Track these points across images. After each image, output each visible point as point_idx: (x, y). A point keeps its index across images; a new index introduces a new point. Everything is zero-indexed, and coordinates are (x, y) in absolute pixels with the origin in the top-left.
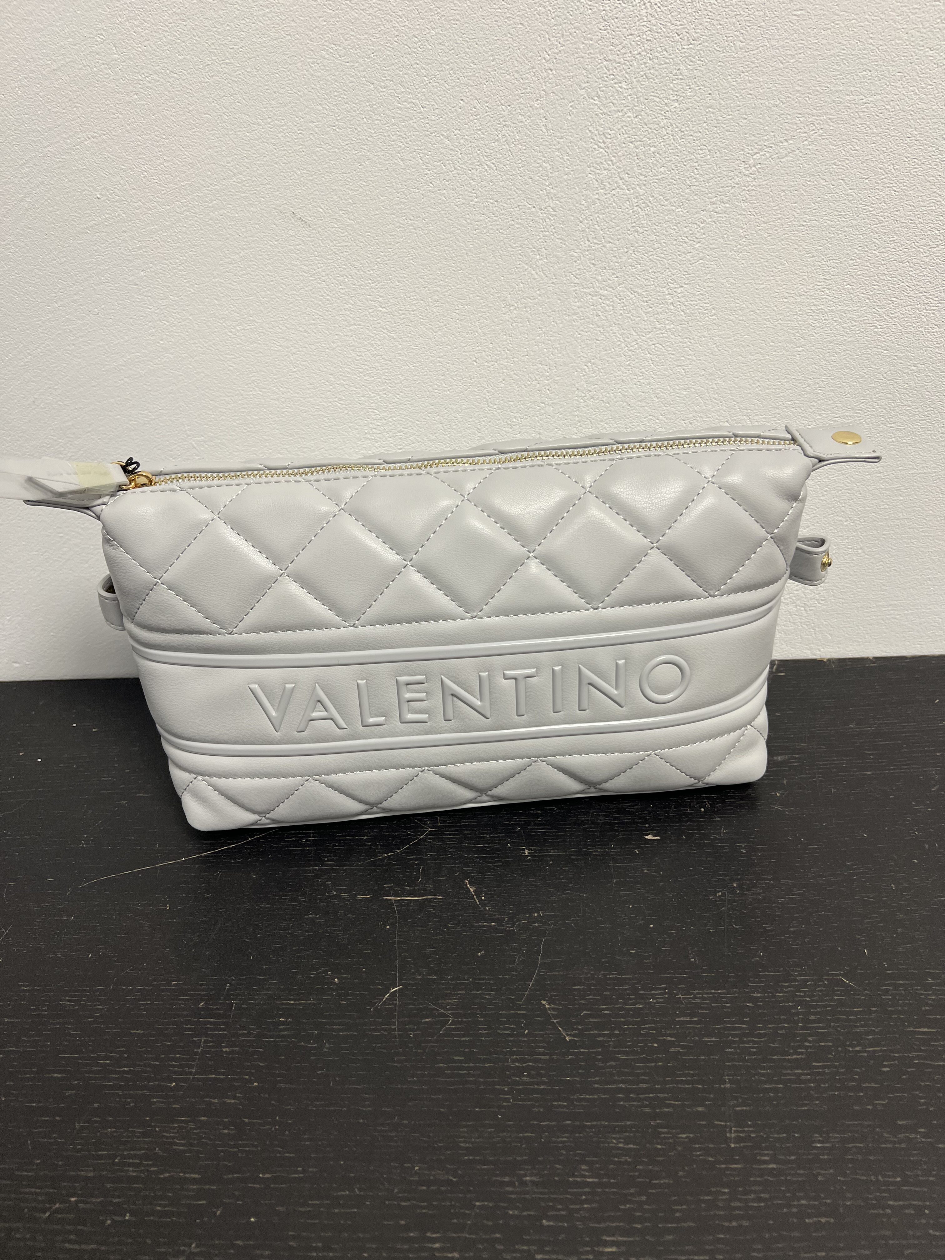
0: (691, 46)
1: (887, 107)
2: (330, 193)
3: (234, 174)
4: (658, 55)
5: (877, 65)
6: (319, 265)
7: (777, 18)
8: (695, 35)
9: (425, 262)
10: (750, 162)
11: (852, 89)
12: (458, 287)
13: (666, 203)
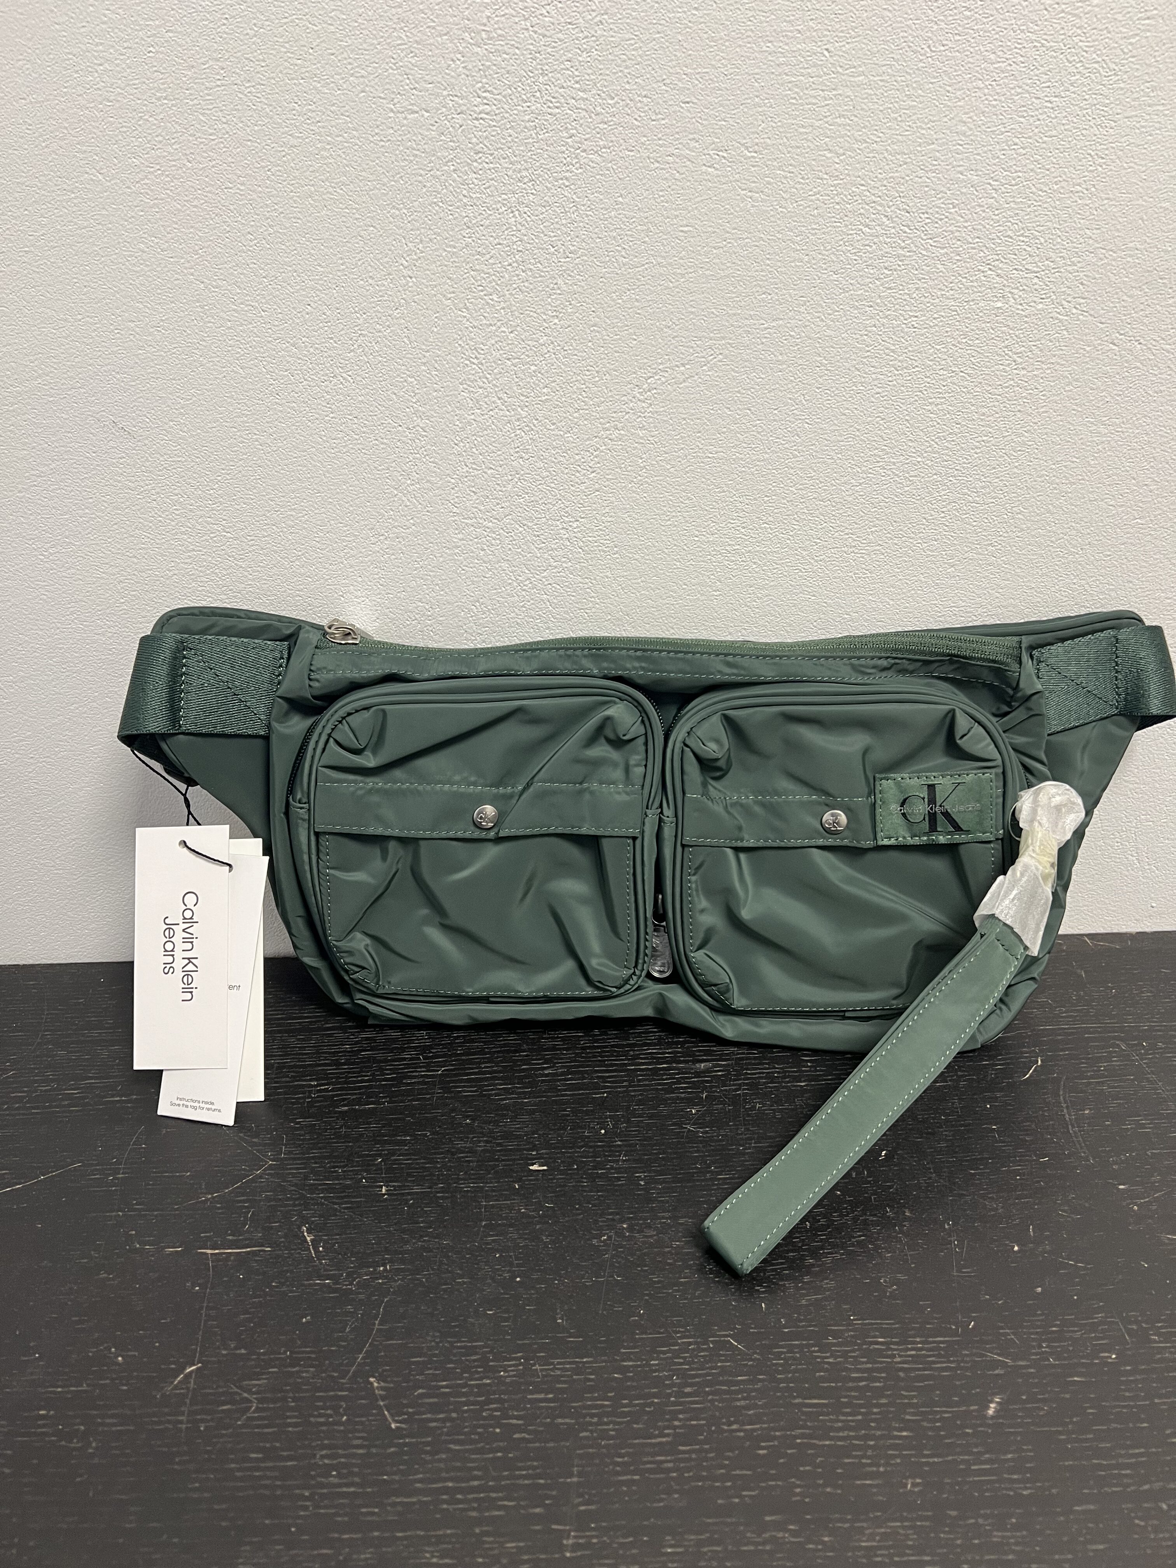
0: (568, 259)
1: (792, 333)
2: (157, 401)
3: (40, 375)
4: (532, 267)
5: (777, 288)
6: (147, 482)
7: (661, 234)
8: (572, 248)
9: (276, 482)
10: (644, 387)
11: (752, 313)
12: (316, 511)
13: (553, 427)
